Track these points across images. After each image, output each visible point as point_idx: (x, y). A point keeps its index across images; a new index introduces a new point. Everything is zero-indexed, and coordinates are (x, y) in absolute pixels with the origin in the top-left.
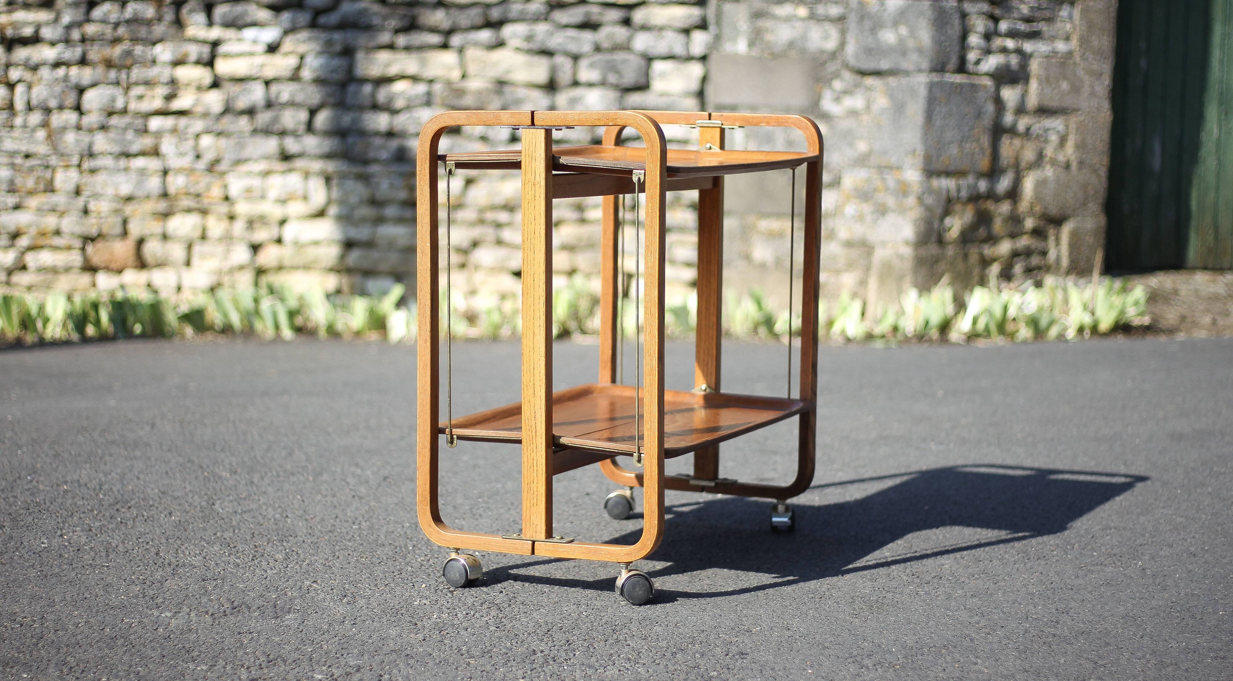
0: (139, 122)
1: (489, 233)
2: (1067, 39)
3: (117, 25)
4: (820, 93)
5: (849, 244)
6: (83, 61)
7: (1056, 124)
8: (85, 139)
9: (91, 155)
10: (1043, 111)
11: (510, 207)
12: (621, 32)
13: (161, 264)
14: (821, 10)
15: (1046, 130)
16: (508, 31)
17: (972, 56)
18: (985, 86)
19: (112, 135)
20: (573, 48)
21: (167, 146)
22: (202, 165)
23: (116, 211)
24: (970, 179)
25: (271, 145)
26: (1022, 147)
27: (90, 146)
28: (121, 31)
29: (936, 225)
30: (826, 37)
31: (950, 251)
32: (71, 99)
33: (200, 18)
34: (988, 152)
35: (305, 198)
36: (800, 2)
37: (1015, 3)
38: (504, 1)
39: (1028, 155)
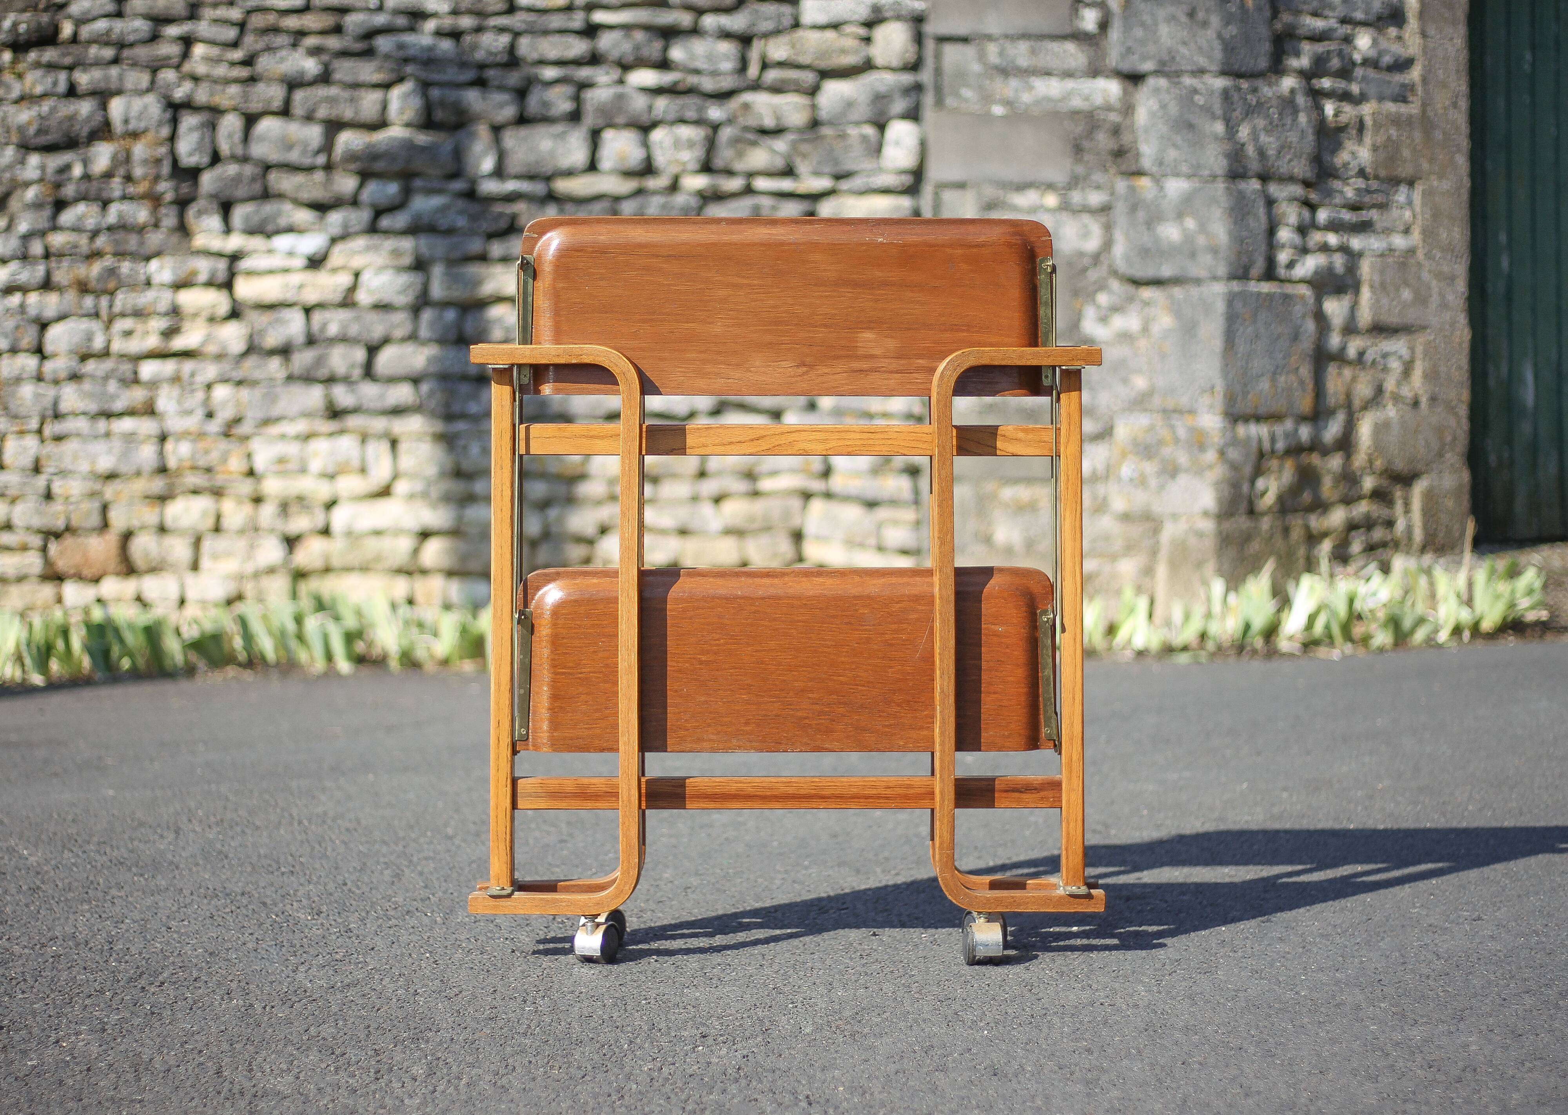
0: (126, 368)
2: (1407, 231)
3: (95, 234)
4: (1080, 311)
5: (1126, 517)
6: (47, 285)
7: (1398, 346)
8: (49, 392)
9: (57, 416)
10: (1380, 329)
13: (154, 569)
14: (1076, 197)
15: (1385, 356)
17: (1283, 257)
18: (1302, 297)
19: (87, 386)
21: (166, 401)
22: (214, 426)
23: (92, 495)
24: (1289, 424)
25: (315, 396)
26: (1354, 379)
27: (56, 404)
28: (101, 241)
29: (1245, 488)
30: (1086, 234)
31: (1266, 523)
32: (28, 339)
33: (214, 222)
34: (1310, 386)
35: (363, 470)
36: (1050, 187)
37: (1336, 184)
38: (640, 192)
39: (1363, 390)
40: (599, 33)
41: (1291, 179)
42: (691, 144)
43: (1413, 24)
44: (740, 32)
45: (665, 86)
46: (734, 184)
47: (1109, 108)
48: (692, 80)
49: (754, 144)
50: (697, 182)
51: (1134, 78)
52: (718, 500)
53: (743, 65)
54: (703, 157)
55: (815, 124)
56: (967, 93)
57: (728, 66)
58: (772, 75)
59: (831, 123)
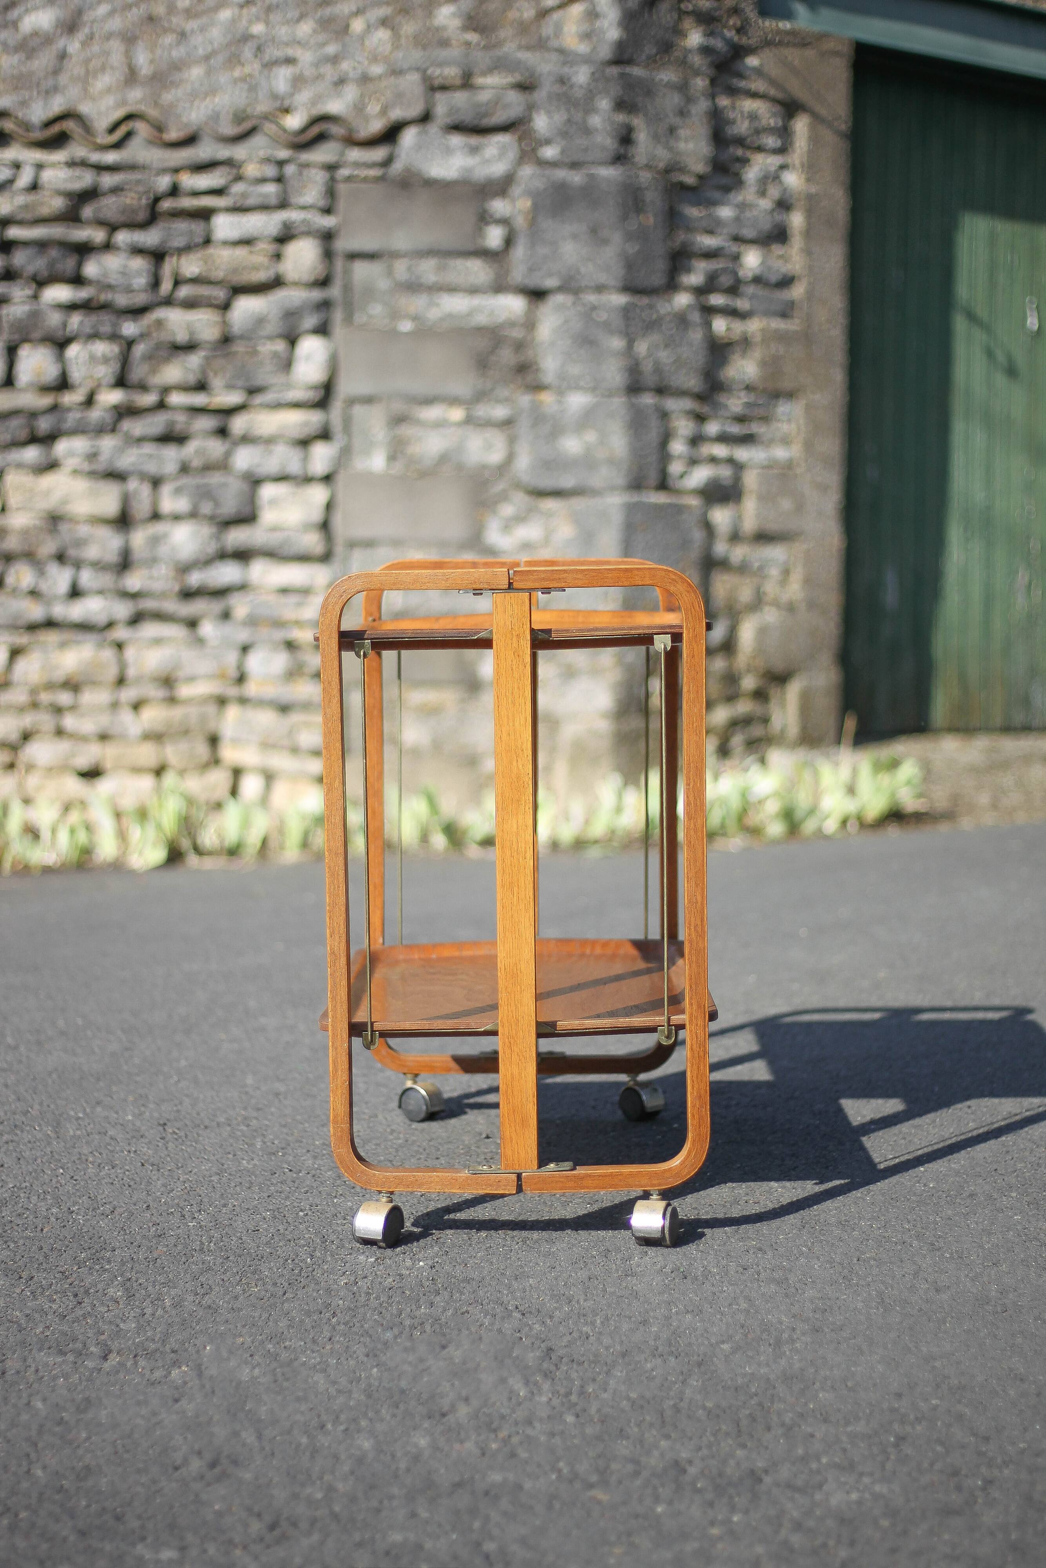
1: (45, 721)
2: (788, 443)
4: (482, 521)
7: (776, 553)
10: (763, 537)
11: (72, 685)
12: (216, 447)
14: (483, 411)
15: (766, 562)
16: (61, 447)
17: (675, 468)
18: (688, 507)
20: (152, 468)
26: (738, 585)
30: (489, 447)
36: (453, 401)
37: (723, 398)
38: (54, 408)
39: (745, 595)
40: (13, 250)
41: (682, 393)
42: (106, 360)
43: (797, 242)
44: (152, 249)
45: (78, 302)
46: (148, 399)
47: (512, 324)
48: (104, 297)
49: (167, 360)
50: (112, 397)
51: (537, 295)
52: (137, 706)
53: (156, 283)
54: (118, 371)
55: (226, 340)
56: (377, 310)
57: (141, 281)
58: (184, 292)
59: (242, 337)
